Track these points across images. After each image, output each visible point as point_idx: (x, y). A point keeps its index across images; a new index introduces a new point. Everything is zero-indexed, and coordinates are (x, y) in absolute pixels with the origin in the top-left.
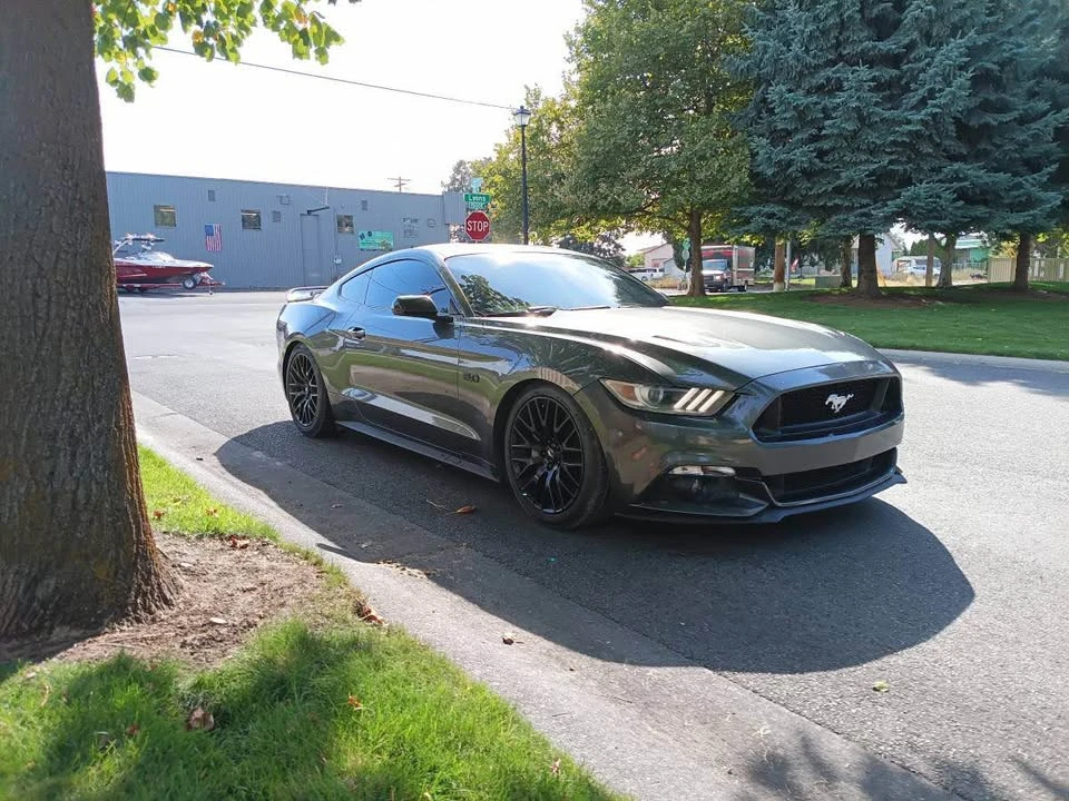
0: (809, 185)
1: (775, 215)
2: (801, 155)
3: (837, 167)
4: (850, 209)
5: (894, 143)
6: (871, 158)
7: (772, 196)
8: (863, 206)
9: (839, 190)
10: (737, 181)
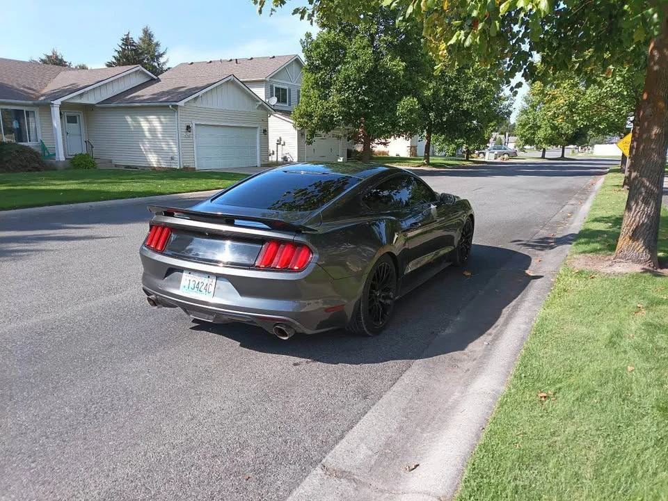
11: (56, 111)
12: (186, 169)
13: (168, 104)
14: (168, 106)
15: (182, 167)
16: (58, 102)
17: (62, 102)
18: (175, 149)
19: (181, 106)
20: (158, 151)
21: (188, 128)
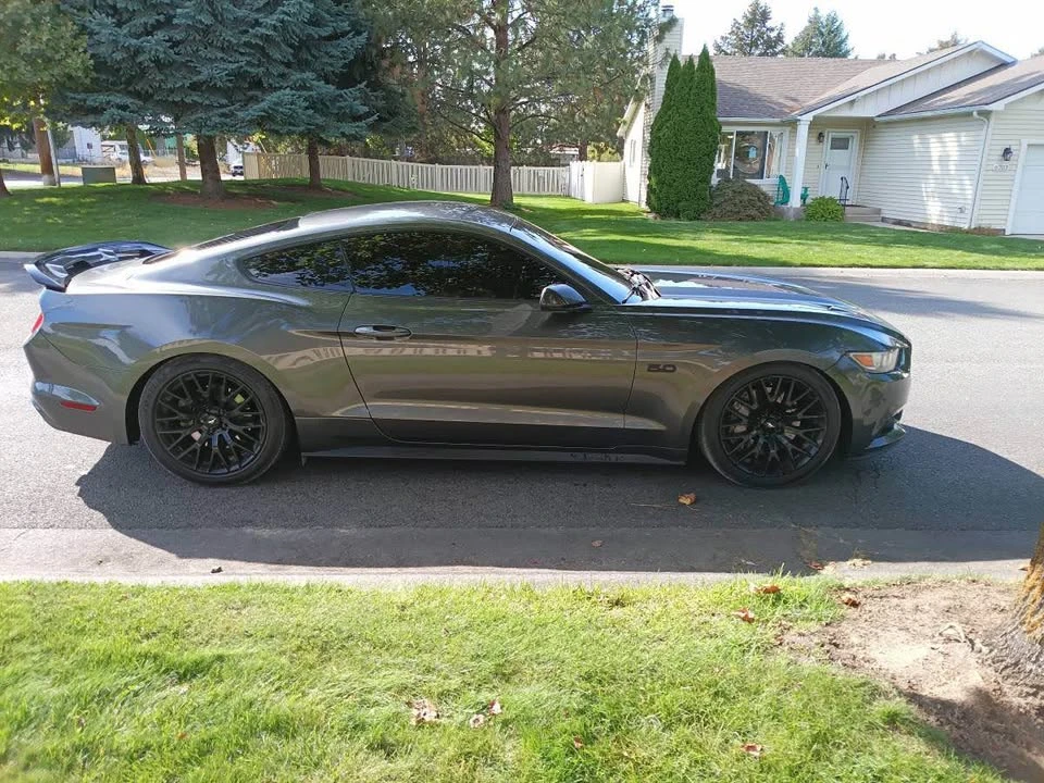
0: (163, 77)
1: (127, 107)
2: (156, 44)
3: (192, 61)
4: (209, 107)
5: (247, 44)
6: (226, 57)
7: (113, 84)
8: (222, 106)
9: (195, 87)
10: (76, 63)
11: (803, 130)
12: (979, 230)
13: (971, 109)
14: (970, 114)
15: (973, 227)
16: (809, 117)
17: (814, 117)
18: (969, 193)
19: (996, 112)
20: (945, 196)
21: (1007, 152)
